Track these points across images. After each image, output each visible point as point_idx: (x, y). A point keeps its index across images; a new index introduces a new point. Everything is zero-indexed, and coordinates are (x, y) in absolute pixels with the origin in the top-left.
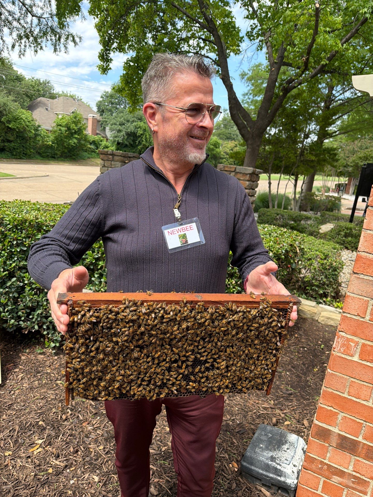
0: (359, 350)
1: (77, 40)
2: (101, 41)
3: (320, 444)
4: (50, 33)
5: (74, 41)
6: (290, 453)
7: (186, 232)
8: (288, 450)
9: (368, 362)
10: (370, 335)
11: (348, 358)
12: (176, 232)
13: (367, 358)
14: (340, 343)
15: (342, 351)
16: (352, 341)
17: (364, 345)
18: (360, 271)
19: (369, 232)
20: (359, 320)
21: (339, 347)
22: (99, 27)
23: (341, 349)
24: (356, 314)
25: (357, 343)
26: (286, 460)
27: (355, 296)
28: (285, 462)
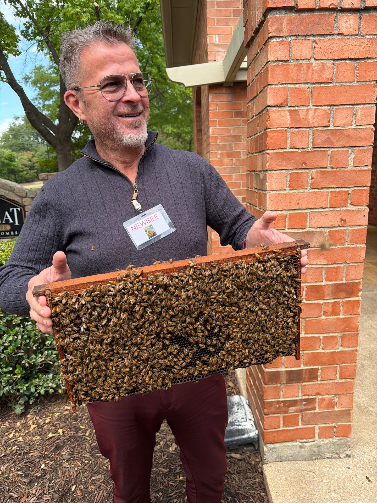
3: (274, 387)
6: (241, 411)
7: (152, 223)
8: (239, 410)
12: (141, 226)
19: (272, 192)
26: (242, 418)
28: (243, 420)
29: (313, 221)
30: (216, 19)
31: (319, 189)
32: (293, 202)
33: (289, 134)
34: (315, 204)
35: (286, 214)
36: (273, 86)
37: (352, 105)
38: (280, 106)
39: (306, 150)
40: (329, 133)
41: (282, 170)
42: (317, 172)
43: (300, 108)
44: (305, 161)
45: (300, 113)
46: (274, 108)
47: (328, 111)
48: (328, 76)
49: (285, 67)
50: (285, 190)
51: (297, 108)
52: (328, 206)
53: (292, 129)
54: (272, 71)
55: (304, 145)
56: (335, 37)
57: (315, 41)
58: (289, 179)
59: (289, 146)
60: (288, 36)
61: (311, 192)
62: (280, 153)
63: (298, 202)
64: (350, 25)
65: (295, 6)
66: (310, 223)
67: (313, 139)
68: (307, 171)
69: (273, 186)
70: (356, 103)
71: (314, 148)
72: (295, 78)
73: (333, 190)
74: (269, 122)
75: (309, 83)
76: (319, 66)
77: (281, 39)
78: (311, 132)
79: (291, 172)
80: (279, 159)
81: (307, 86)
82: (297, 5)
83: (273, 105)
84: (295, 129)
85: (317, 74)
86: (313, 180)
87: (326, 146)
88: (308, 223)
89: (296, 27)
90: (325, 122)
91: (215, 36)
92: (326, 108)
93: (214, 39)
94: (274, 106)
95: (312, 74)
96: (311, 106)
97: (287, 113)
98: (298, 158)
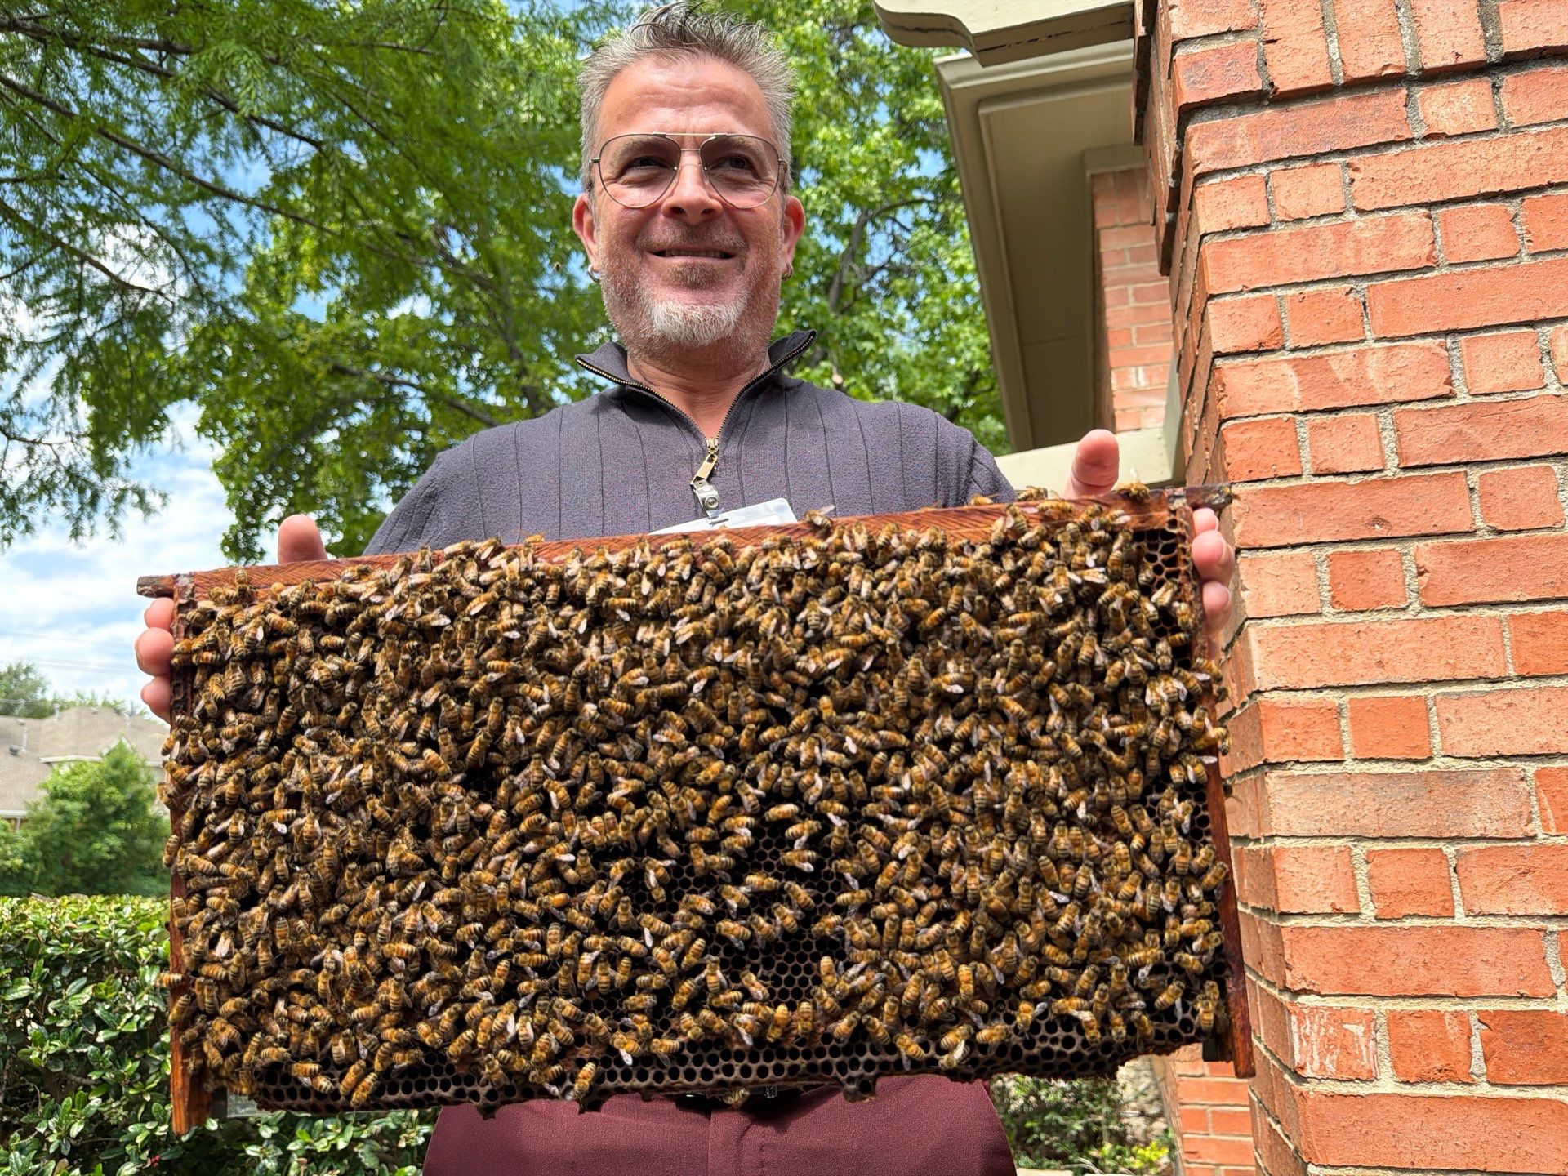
0: (1384, 1049)
1: (153, 500)
2: (230, 503)
4: (63, 485)
5: (142, 503)
9: (1432, 1081)
10: (1399, 972)
11: (1361, 1092)
13: (1423, 1067)
14: (1313, 1038)
15: (1332, 1068)
16: (1352, 1016)
17: (1395, 1019)
18: (1285, 753)
19: (1267, 623)
20: (1343, 929)
21: (1316, 1057)
22: (226, 471)
23: (1327, 1062)
24: (1329, 910)
25: (1369, 1018)
27: (1302, 843)
29: (1457, 732)
30: (1134, 330)
31: (1457, 608)
32: (1358, 658)
33: (1303, 432)
34: (1454, 666)
35: (1337, 702)
36: (1228, 298)
37: (1530, 324)
38: (1258, 353)
39: (1375, 476)
40: (1456, 417)
41: (1294, 546)
42: (1438, 549)
43: (1331, 351)
44: (1382, 514)
45: (1334, 364)
46: (1239, 361)
47: (1439, 350)
48: (1415, 252)
49: (1259, 243)
50: (1319, 614)
51: (1318, 352)
52: (1513, 673)
53: (1311, 417)
54: (1216, 260)
55: (1367, 462)
56: (1418, 146)
57: (1348, 165)
58: (1326, 577)
59: (1308, 469)
60: (1256, 166)
61: (1425, 621)
62: (1278, 491)
63: (1378, 657)
64: (1463, 108)
65: (1267, 88)
66: (1444, 738)
67: (1399, 440)
68: (1397, 547)
69: (1269, 600)
70: (1541, 316)
71: (1406, 469)
72: (1299, 268)
73: (1519, 610)
74: (1224, 401)
75: (1350, 277)
76: (1377, 226)
77: (1236, 175)
78: (1386, 418)
79: (1330, 550)
80: (1278, 511)
81: (1346, 286)
82: (1272, 84)
83: (1232, 350)
84: (1325, 417)
85: (1374, 251)
86: (1425, 579)
87: (1455, 460)
88: (1437, 740)
89: (1278, 140)
90: (1433, 386)
91: (1133, 370)
92: (1429, 342)
93: (1133, 377)
94: (1238, 354)
95: (1358, 252)
96: (1371, 342)
97: (1287, 370)
98: (1348, 505)
